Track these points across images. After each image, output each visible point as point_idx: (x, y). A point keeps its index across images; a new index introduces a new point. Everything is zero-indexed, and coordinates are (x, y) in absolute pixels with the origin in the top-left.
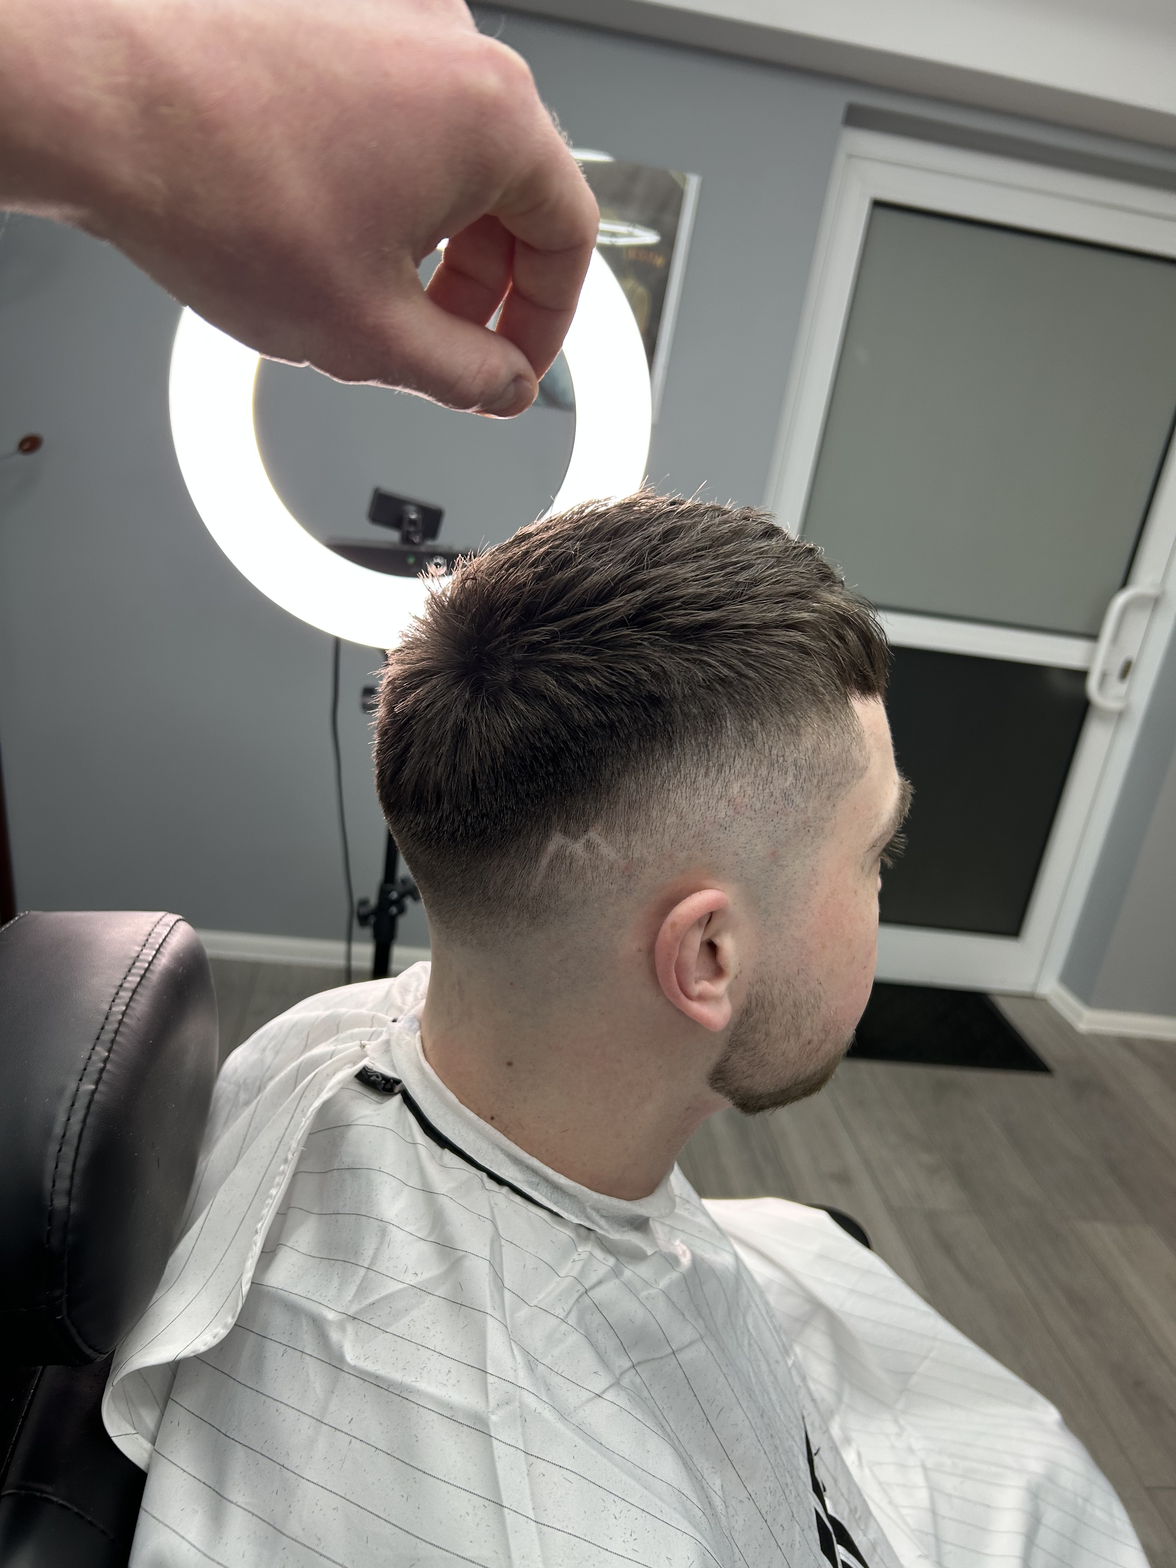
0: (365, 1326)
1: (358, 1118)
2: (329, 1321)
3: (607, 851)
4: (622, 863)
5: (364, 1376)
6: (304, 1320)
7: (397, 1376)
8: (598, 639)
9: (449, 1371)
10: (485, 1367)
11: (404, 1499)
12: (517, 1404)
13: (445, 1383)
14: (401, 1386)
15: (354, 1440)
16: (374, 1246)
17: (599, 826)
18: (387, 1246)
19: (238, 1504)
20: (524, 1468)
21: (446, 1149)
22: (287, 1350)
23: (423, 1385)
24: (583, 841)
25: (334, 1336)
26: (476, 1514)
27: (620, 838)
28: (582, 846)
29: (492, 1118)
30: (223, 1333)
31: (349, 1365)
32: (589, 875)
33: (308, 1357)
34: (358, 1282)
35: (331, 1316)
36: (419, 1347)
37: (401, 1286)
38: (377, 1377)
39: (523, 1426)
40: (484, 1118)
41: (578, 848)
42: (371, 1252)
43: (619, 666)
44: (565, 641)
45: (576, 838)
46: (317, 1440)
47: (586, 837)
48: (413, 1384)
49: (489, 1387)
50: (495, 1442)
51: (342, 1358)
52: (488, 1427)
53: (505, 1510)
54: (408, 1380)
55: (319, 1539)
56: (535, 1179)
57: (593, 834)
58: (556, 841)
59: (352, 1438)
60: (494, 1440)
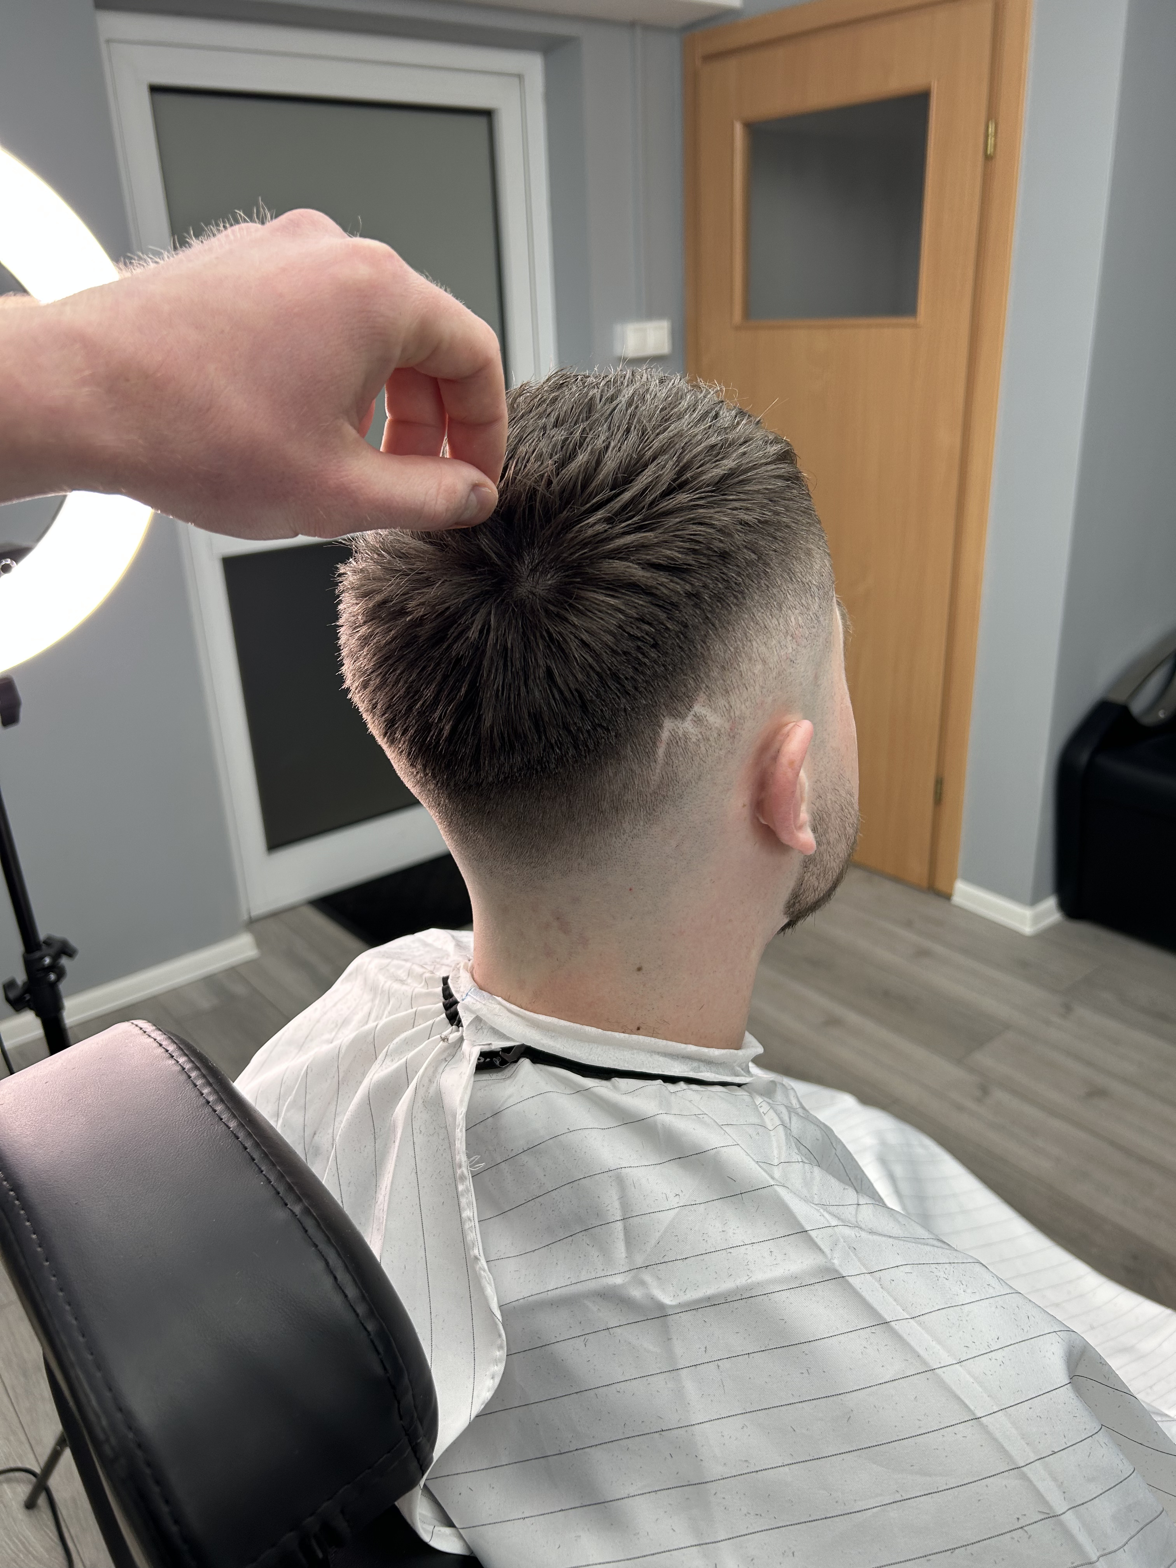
0: (660, 1267)
1: (505, 1102)
2: (623, 1286)
3: (714, 719)
4: (727, 726)
5: (694, 1307)
6: (586, 1302)
7: (727, 1285)
8: (657, 511)
9: (771, 1252)
10: (803, 1228)
11: (806, 1375)
12: (842, 1240)
13: (775, 1263)
14: (737, 1290)
15: (719, 1363)
16: (615, 1197)
17: (702, 697)
18: (633, 1188)
19: (631, 1495)
20: (877, 1285)
21: (613, 1079)
22: (587, 1338)
23: (759, 1276)
24: (689, 718)
25: (636, 1293)
26: (871, 1344)
27: (722, 702)
28: (690, 723)
29: (638, 1029)
30: (499, 1369)
31: (672, 1307)
32: (703, 749)
33: (618, 1330)
34: (621, 1236)
35: (618, 1280)
36: (729, 1250)
37: (672, 1213)
38: (709, 1298)
39: (856, 1255)
40: (631, 1032)
41: (687, 726)
42: (617, 1204)
43: (687, 532)
44: (623, 525)
45: (683, 718)
46: (684, 1387)
47: (692, 713)
48: (749, 1281)
49: (817, 1240)
50: (849, 1279)
51: (661, 1306)
52: (836, 1271)
53: (892, 1323)
54: (742, 1281)
55: (746, 1461)
56: (695, 1064)
57: (698, 708)
58: (669, 726)
59: (716, 1362)
60: (847, 1278)
